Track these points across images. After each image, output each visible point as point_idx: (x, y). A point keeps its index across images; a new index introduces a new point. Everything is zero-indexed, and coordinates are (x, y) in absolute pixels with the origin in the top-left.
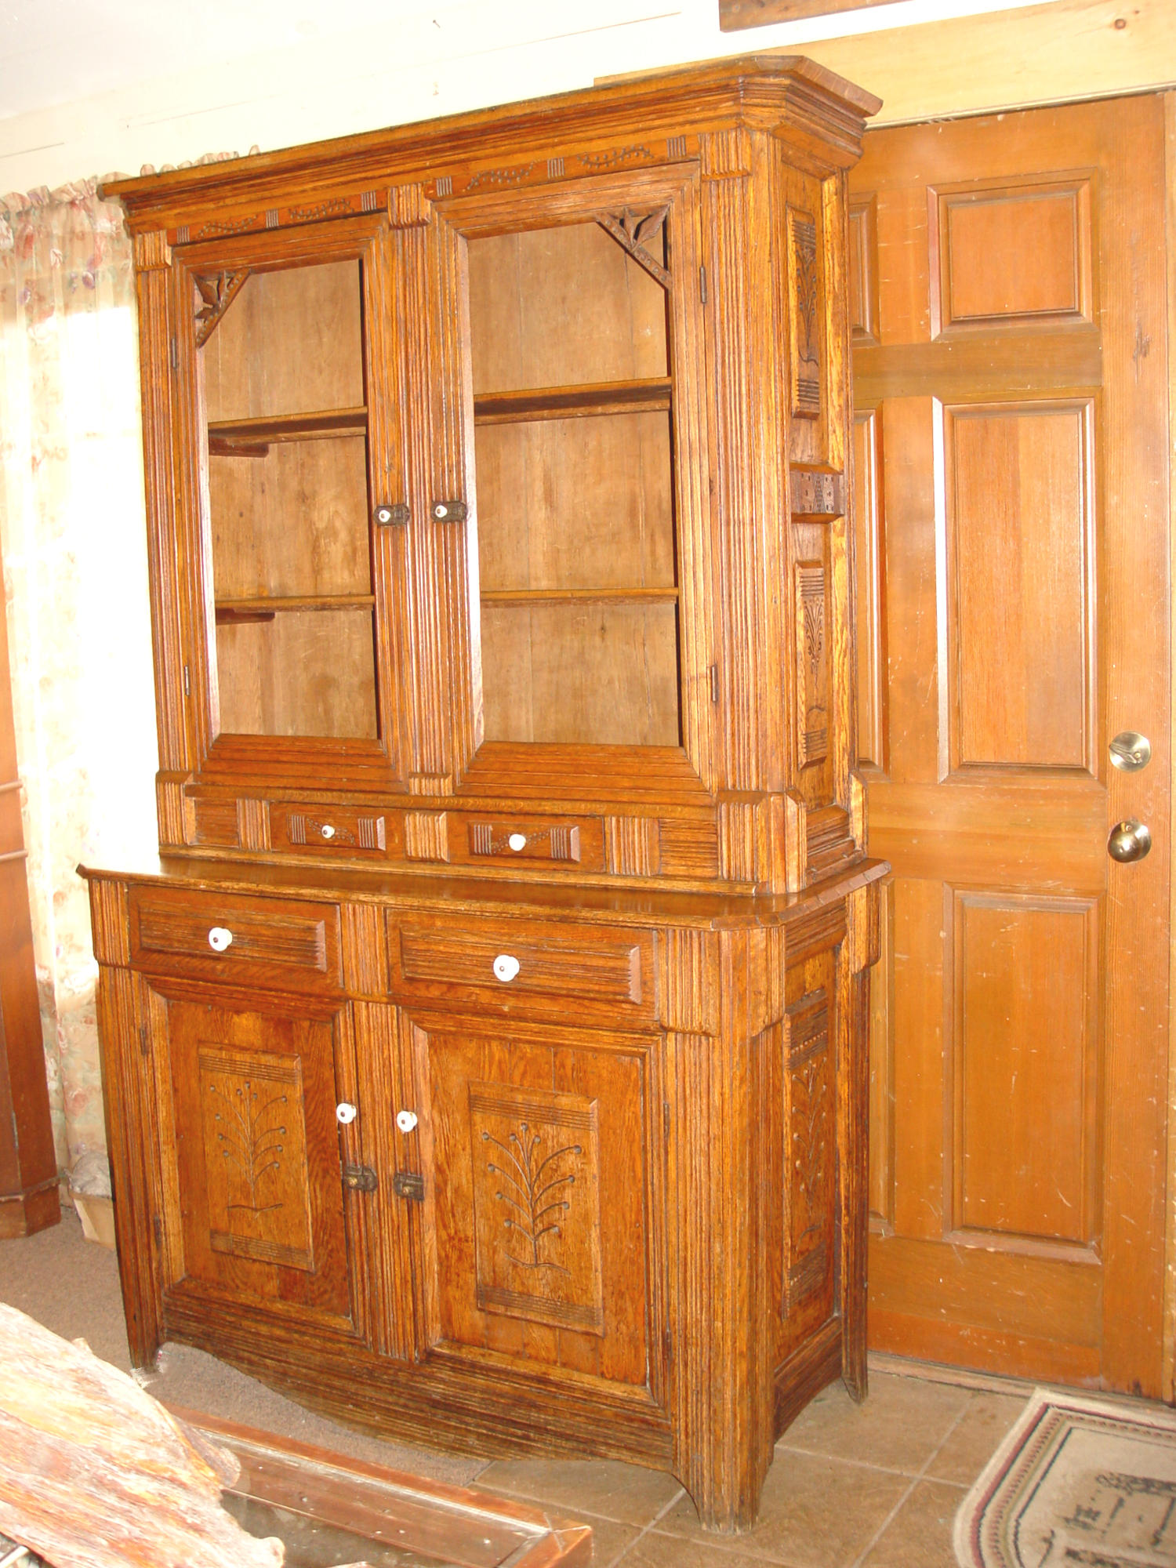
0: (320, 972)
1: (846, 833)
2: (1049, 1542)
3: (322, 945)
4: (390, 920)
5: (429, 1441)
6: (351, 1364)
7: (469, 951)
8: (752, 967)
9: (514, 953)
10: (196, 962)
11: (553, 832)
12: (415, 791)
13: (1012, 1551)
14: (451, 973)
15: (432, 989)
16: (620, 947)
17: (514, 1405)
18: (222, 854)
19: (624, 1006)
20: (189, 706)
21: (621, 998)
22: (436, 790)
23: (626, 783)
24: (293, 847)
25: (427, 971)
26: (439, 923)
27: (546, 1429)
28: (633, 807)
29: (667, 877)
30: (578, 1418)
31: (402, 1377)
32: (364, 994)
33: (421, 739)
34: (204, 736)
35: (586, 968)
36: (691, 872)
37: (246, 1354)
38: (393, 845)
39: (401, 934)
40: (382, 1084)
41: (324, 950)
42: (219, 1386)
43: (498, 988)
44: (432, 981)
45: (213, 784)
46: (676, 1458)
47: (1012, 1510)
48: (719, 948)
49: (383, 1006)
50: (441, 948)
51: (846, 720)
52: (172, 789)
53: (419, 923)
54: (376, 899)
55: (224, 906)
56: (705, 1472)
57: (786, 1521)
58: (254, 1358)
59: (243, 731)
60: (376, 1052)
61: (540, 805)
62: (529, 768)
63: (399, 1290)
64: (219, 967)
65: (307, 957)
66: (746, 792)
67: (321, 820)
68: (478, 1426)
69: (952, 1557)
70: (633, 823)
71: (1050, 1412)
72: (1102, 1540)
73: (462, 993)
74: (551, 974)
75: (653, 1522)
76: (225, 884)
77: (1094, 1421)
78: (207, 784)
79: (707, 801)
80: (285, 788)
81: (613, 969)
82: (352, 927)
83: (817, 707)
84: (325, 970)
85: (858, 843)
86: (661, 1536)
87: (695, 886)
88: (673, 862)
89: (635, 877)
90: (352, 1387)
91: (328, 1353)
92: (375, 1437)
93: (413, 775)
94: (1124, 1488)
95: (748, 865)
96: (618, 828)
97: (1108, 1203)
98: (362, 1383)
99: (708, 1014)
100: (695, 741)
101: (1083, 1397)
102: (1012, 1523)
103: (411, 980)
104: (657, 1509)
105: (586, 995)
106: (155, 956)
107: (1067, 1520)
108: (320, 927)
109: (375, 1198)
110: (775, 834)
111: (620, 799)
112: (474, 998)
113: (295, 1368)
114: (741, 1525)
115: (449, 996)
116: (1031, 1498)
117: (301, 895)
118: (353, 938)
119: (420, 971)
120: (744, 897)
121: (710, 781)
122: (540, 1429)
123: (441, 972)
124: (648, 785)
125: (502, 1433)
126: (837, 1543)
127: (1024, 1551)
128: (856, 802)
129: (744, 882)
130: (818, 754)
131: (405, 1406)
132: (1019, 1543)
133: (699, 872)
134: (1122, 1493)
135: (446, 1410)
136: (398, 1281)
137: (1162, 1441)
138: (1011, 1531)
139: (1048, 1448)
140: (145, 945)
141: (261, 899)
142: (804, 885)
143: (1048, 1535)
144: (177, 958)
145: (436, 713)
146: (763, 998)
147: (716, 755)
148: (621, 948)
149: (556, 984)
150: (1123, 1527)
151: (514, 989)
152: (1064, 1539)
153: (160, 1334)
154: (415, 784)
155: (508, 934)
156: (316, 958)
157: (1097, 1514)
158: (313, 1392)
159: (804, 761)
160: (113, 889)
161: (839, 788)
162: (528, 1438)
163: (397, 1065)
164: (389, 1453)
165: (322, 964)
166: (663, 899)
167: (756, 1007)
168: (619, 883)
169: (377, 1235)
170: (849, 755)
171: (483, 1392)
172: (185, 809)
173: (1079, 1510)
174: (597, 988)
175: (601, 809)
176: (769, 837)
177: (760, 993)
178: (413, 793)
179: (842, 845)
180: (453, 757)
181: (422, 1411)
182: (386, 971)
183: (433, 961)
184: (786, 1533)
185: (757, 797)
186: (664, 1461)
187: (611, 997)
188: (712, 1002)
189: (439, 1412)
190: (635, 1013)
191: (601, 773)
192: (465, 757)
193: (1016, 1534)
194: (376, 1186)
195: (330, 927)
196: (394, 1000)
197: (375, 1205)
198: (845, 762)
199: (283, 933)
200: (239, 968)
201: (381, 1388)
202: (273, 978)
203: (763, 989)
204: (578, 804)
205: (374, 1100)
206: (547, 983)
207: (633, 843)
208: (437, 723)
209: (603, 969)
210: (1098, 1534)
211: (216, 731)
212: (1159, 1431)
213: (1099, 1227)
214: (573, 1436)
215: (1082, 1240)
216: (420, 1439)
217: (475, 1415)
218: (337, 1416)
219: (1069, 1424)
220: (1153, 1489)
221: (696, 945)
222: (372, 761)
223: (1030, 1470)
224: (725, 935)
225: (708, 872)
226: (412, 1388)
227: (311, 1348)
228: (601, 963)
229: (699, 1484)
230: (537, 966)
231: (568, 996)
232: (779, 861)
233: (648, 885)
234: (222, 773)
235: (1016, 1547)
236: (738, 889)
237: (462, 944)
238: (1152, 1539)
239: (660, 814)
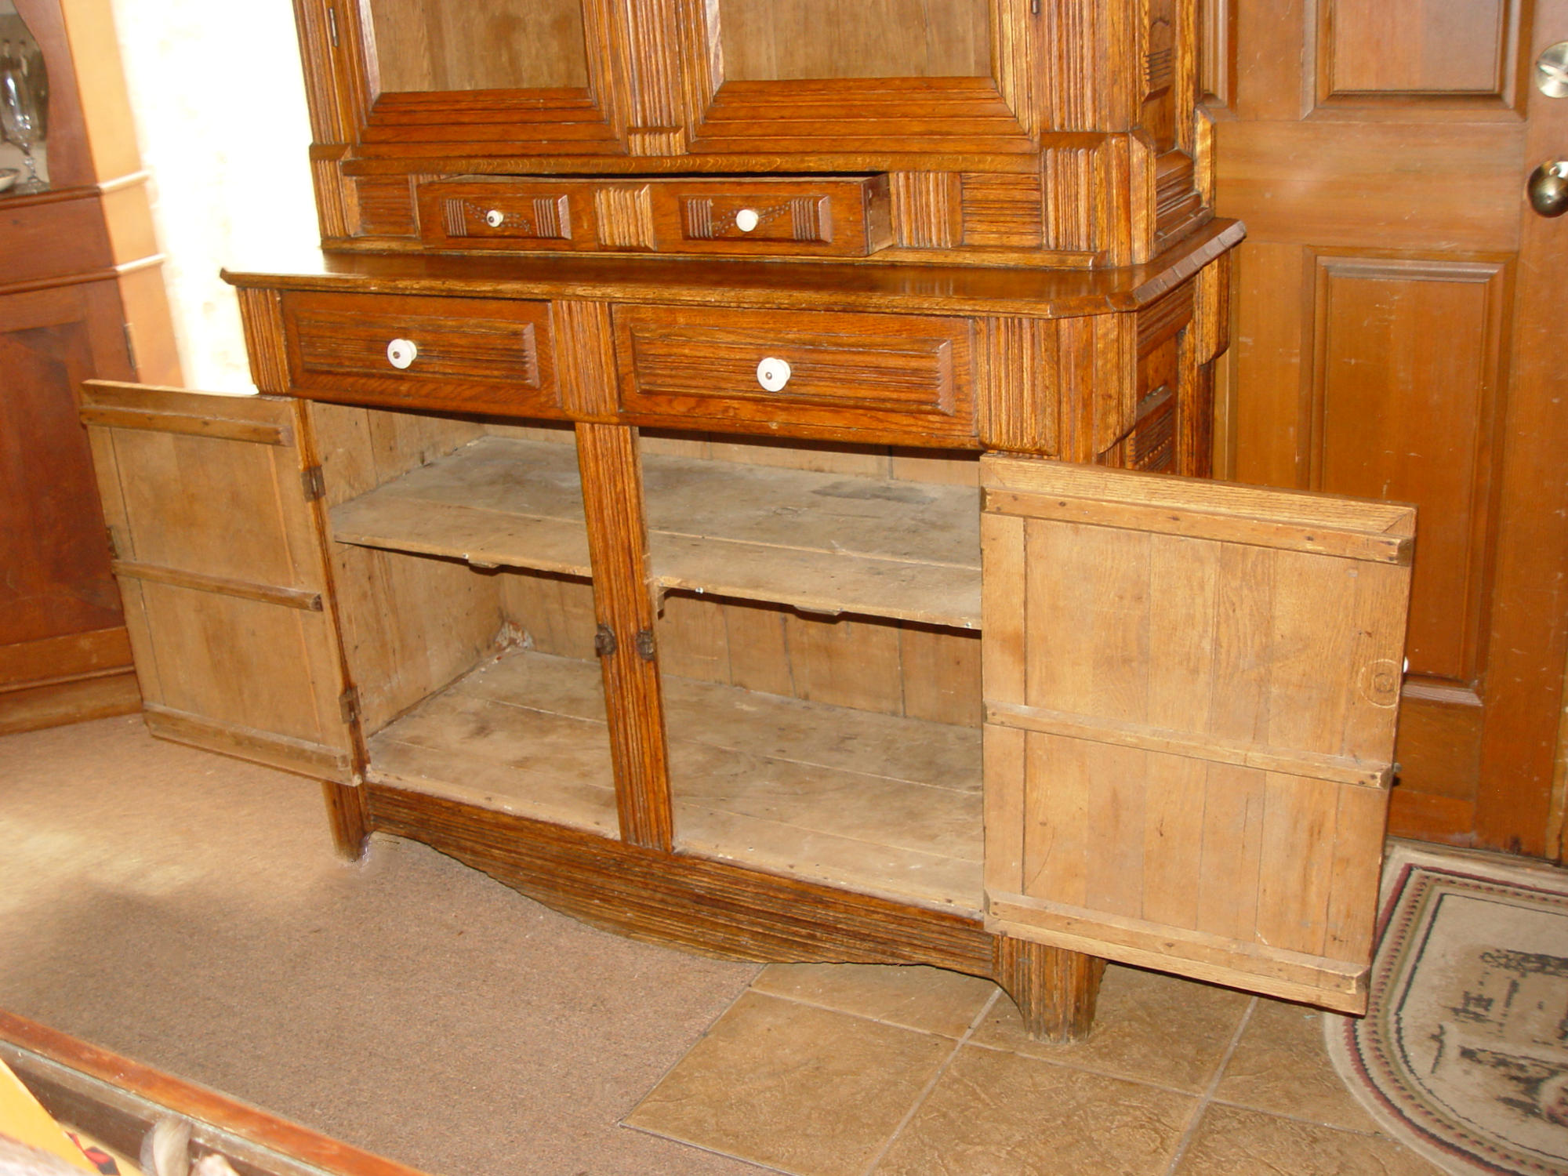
0: (531, 388)
1: (1190, 187)
2: (1438, 1038)
3: (532, 354)
4: (618, 318)
5: (694, 940)
6: (595, 855)
7: (723, 354)
8: (1100, 363)
9: (783, 353)
10: (374, 384)
11: (795, 205)
12: (637, 150)
13: (1398, 1054)
14: (701, 383)
15: (675, 404)
16: (925, 341)
17: (796, 901)
18: (395, 246)
19: (931, 418)
20: (339, 61)
21: (929, 408)
22: (665, 149)
23: (917, 127)
24: (451, 241)
25: (669, 381)
26: (681, 320)
27: (836, 928)
28: (926, 158)
29: (974, 249)
30: (875, 916)
31: (657, 869)
32: (588, 414)
33: (641, 82)
34: (360, 96)
35: (878, 369)
36: (1005, 240)
37: (469, 844)
38: (581, 231)
39: (632, 335)
40: (617, 524)
41: (535, 360)
42: (439, 876)
43: (763, 400)
44: (676, 394)
45: (378, 157)
46: (997, 962)
47: (1388, 1001)
48: (1058, 339)
49: (613, 428)
50: (686, 351)
51: (1191, 38)
52: (326, 167)
53: (656, 321)
54: (598, 292)
55: (404, 312)
56: (1033, 977)
57: (1126, 1023)
58: (479, 848)
59: (409, 89)
60: (606, 486)
61: (802, 161)
62: (786, 113)
63: (649, 771)
64: (404, 388)
65: (512, 369)
66: (1078, 134)
67: (485, 204)
68: (753, 923)
69: (1328, 1063)
70: (927, 179)
71: (1415, 873)
72: (1501, 1037)
73: (715, 407)
74: (834, 380)
75: (969, 1032)
76: (401, 284)
77: (1467, 885)
78: (370, 158)
79: (1026, 147)
80: (470, 157)
81: (915, 371)
82: (568, 330)
83: (1161, 19)
84: (537, 387)
85: (1205, 198)
86: (980, 1049)
87: (1012, 259)
88: (980, 227)
89: (932, 250)
90: (598, 880)
91: (566, 842)
92: (628, 937)
93: (633, 130)
94: (1515, 968)
95: (1083, 230)
96: (907, 186)
97: (1496, 635)
98: (610, 876)
99: (1045, 426)
100: (1009, 69)
101: (1452, 855)
102: (1392, 1018)
103: (648, 394)
104: (971, 1014)
105: (882, 406)
106: (323, 379)
107: (1456, 1011)
108: (529, 331)
109: (614, 662)
110: (1118, 187)
111: (908, 149)
112: (731, 413)
113: (528, 859)
114: (1075, 1035)
115: (698, 412)
116: (1409, 984)
117: (500, 291)
118: (570, 344)
119: (659, 382)
120: (1078, 272)
121: (1030, 120)
122: (830, 928)
123: (689, 382)
124: (945, 129)
125: (783, 932)
126: (1190, 1050)
127: (1412, 1055)
128: (1202, 146)
129: (1078, 253)
130: (1162, 83)
131: (662, 901)
132: (1404, 1042)
133: (1015, 240)
134: (1514, 975)
135: (713, 906)
136: (647, 760)
137: (1551, 908)
138: (1393, 1027)
139: (1419, 920)
140: (308, 366)
141: (449, 300)
142: (1151, 255)
143: (1436, 1031)
144: (350, 380)
145: (659, 48)
146: (1114, 403)
147: (1038, 86)
148: (925, 344)
149: (840, 392)
150: (1522, 1017)
151: (786, 400)
152: (1456, 1036)
153: (366, 822)
154: (636, 142)
155: (772, 330)
156: (525, 372)
157: (1490, 1002)
158: (552, 886)
159: (1147, 92)
160: (262, 297)
161: (1180, 128)
162: (813, 937)
163: (634, 501)
164: (646, 953)
165: (533, 379)
166: (970, 277)
167: (1105, 415)
168: (910, 258)
169: (619, 706)
170: (1194, 85)
171: (756, 886)
172: (344, 192)
173: (1467, 997)
174: (895, 396)
175: (881, 163)
176: (1109, 193)
177: (1110, 397)
178: (634, 154)
179: (1187, 201)
180: (684, 104)
181: (683, 907)
182: (614, 383)
183: (677, 368)
184: (1128, 1039)
185: (1093, 140)
186: (982, 964)
187: (914, 407)
188: (1049, 410)
189: (705, 908)
190: (947, 426)
191: (883, 115)
192: (700, 103)
193: (1399, 1030)
194: (615, 648)
195: (541, 331)
196: (625, 420)
197: (614, 670)
198: (1190, 94)
199: (481, 341)
200: (431, 386)
201: (632, 881)
202: (471, 399)
203: (1113, 392)
204: (852, 158)
205: (606, 545)
206: (828, 391)
207: (928, 206)
208: (661, 60)
209: (903, 371)
210: (1494, 1027)
211: (376, 90)
212: (1543, 895)
213: (1482, 663)
214: (869, 935)
215: (1459, 677)
216: (681, 938)
217: (748, 911)
218: (580, 912)
219: (1439, 889)
220: (1550, 969)
221: (1027, 337)
222: (579, 115)
223: (1402, 949)
224: (1064, 323)
225: (1029, 241)
226: (669, 881)
227: (544, 836)
228: (900, 362)
229: (1026, 991)
230: (814, 370)
231: (857, 407)
232: (1123, 223)
233: (949, 260)
234: (386, 142)
235: (1402, 1047)
236: (1071, 260)
237: (713, 345)
238: (1560, 1032)
239: (963, 166)
